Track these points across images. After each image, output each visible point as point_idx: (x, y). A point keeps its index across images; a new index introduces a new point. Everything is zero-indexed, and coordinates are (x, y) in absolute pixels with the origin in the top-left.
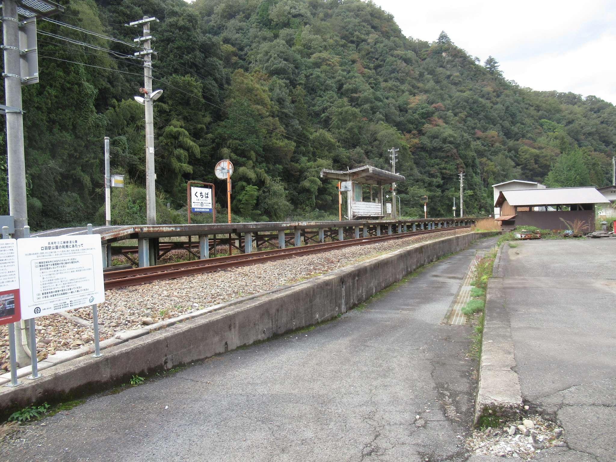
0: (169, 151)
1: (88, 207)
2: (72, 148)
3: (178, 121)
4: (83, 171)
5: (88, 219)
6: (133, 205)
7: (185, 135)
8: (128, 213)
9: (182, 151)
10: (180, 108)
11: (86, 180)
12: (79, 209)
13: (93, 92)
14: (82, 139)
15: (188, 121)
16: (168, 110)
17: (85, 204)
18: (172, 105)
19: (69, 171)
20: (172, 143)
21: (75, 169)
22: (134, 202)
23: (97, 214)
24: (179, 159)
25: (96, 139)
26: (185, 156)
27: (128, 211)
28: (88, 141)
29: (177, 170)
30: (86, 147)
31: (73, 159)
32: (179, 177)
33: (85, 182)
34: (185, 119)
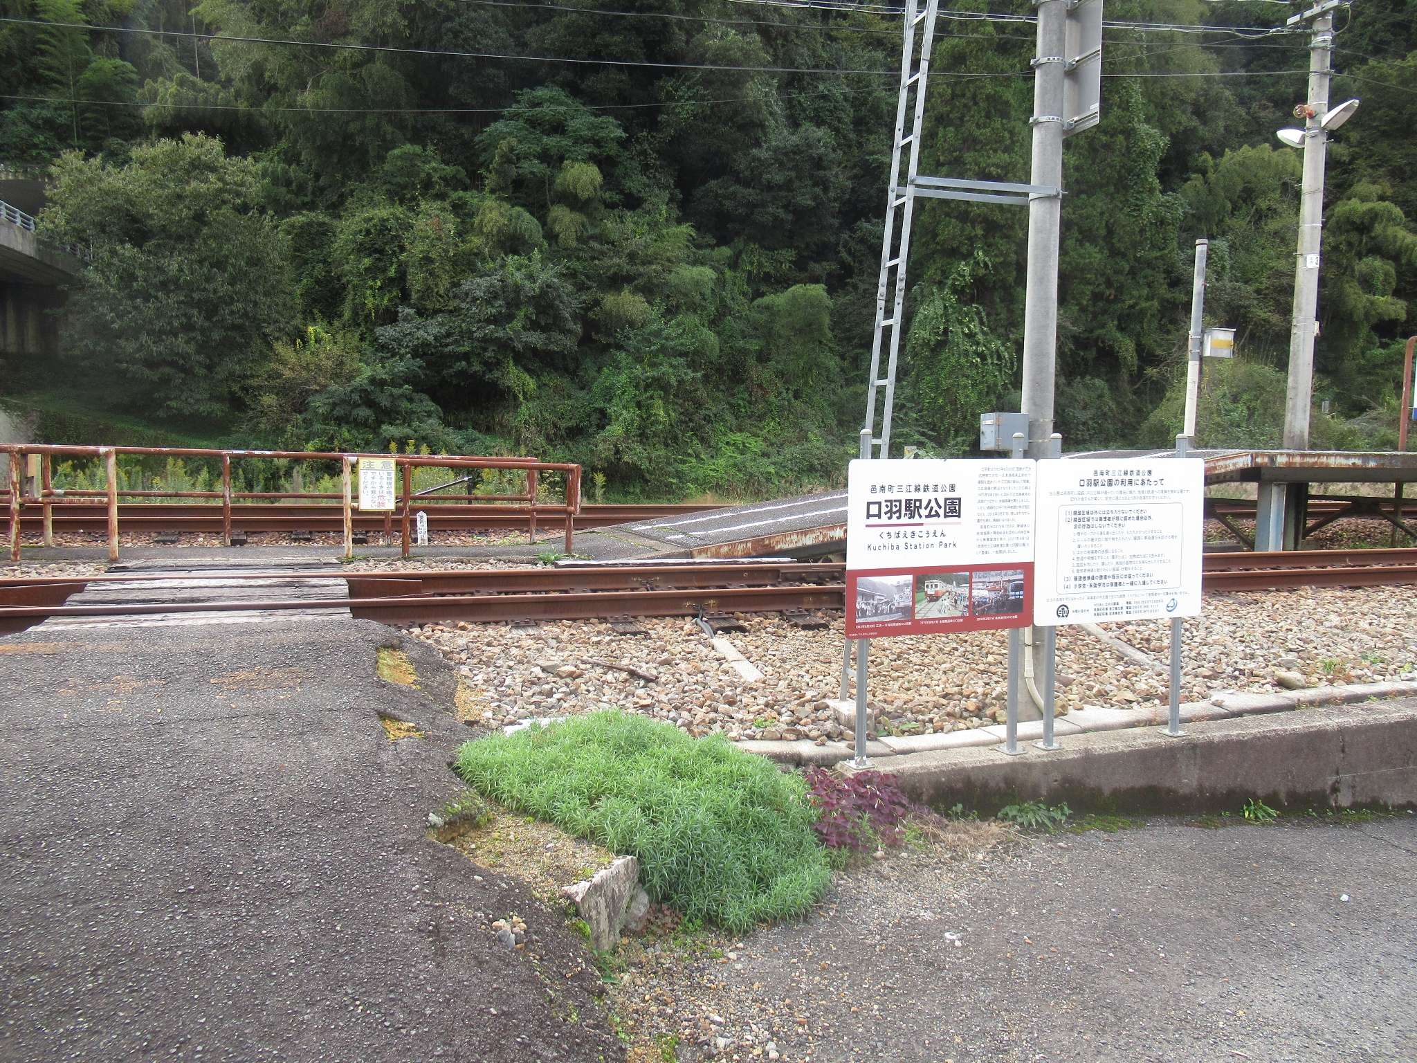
0: (1339, 265)
1: (1125, 410)
2: (1101, 280)
3: (1374, 183)
4: (1121, 328)
5: (1123, 436)
6: (1232, 406)
7: (1392, 219)
8: (1219, 424)
9: (1378, 263)
10: (1383, 147)
11: (1127, 348)
12: (1105, 414)
13: (1157, 144)
14: (1124, 255)
15: (1403, 180)
16: (1346, 159)
17: (1118, 404)
18: (1360, 144)
19: (1091, 331)
20: (1350, 244)
21: (1103, 326)
22: (1235, 399)
23: (1145, 426)
24: (1367, 283)
25: (1156, 254)
26: (1386, 274)
27: (1219, 419)
28: (1137, 260)
29: (1359, 314)
30: (1133, 273)
31: (1101, 304)
32: (1364, 331)
33: (1122, 353)
34: (1397, 174)
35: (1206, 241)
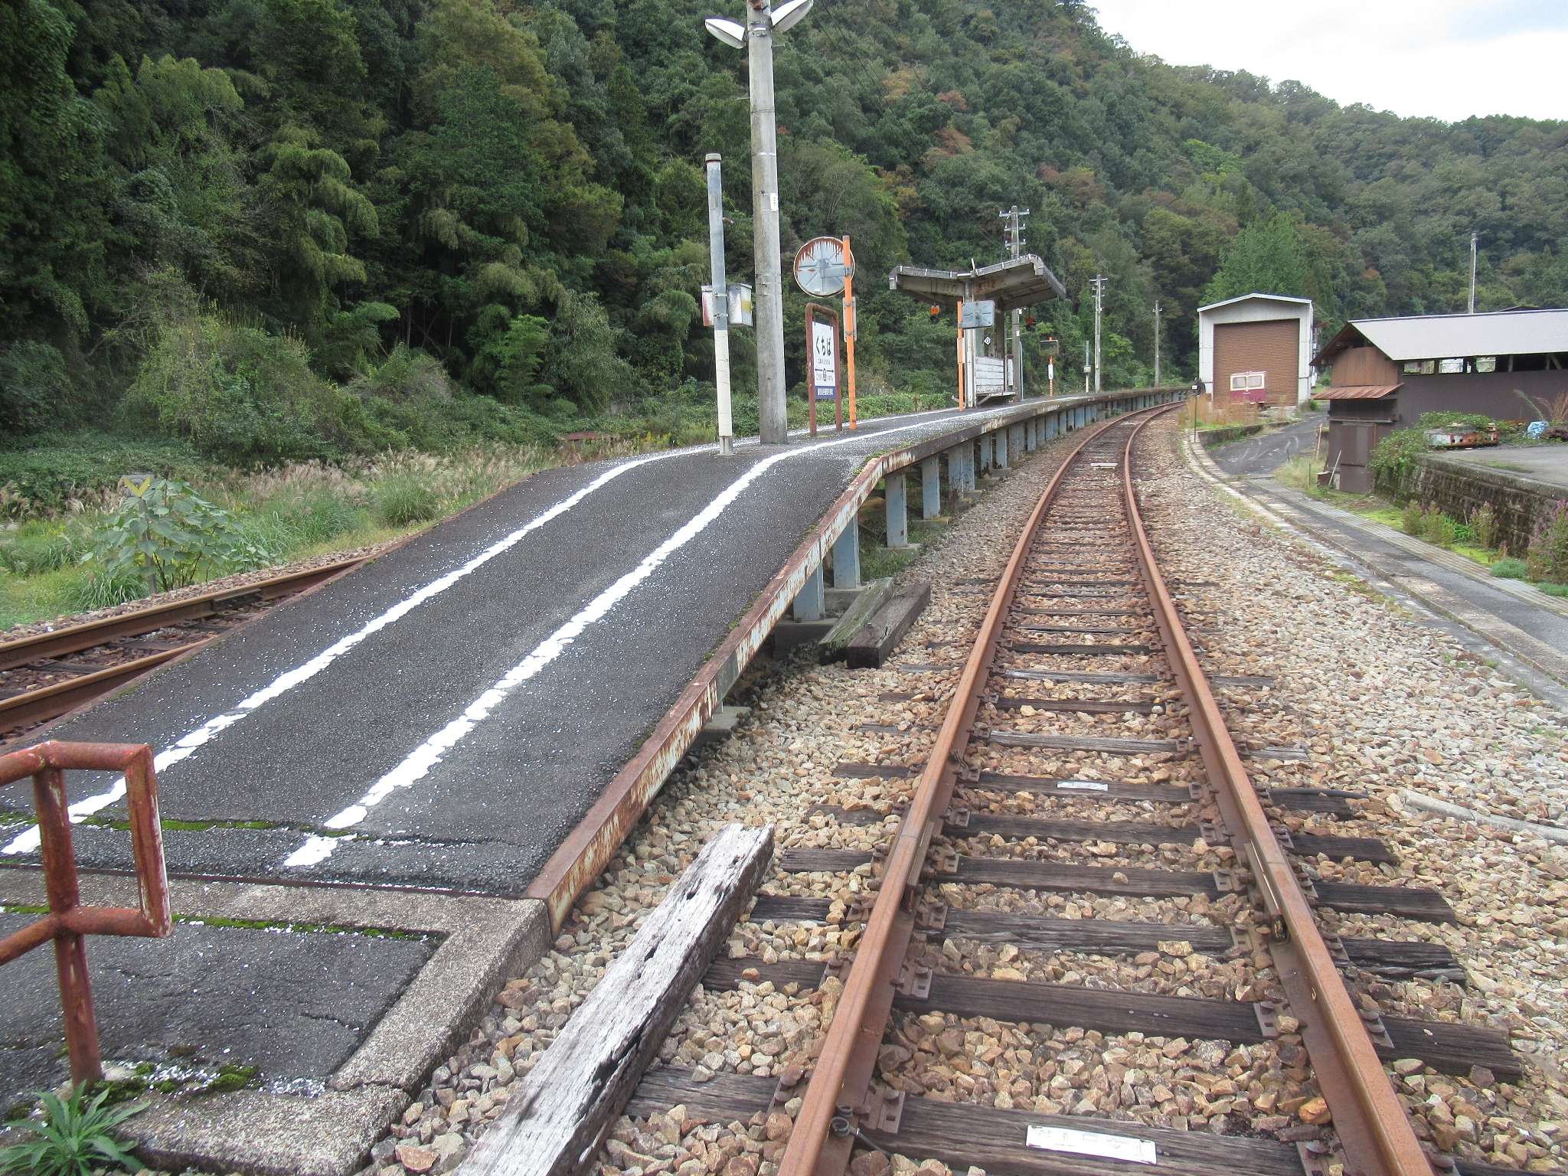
0: (291, 217)
1: (83, 384)
2: (18, 207)
3: (301, 127)
4: (58, 277)
5: (89, 420)
6: (229, 377)
7: (337, 172)
8: (219, 400)
9: (325, 217)
10: (301, 87)
11: (71, 302)
12: (58, 392)
13: (62, 29)
14: (43, 177)
15: (327, 129)
16: (267, 94)
17: (74, 377)
18: (277, 80)
19: (17, 278)
20: (300, 193)
21: (34, 271)
22: (229, 368)
23: (122, 406)
24: (322, 242)
25: (85, 179)
26: (336, 230)
27: (217, 394)
28: (61, 183)
29: (320, 274)
30: (60, 201)
31: (23, 241)
32: (324, 293)
33: (66, 310)
34: (318, 119)
35: (718, 156)
